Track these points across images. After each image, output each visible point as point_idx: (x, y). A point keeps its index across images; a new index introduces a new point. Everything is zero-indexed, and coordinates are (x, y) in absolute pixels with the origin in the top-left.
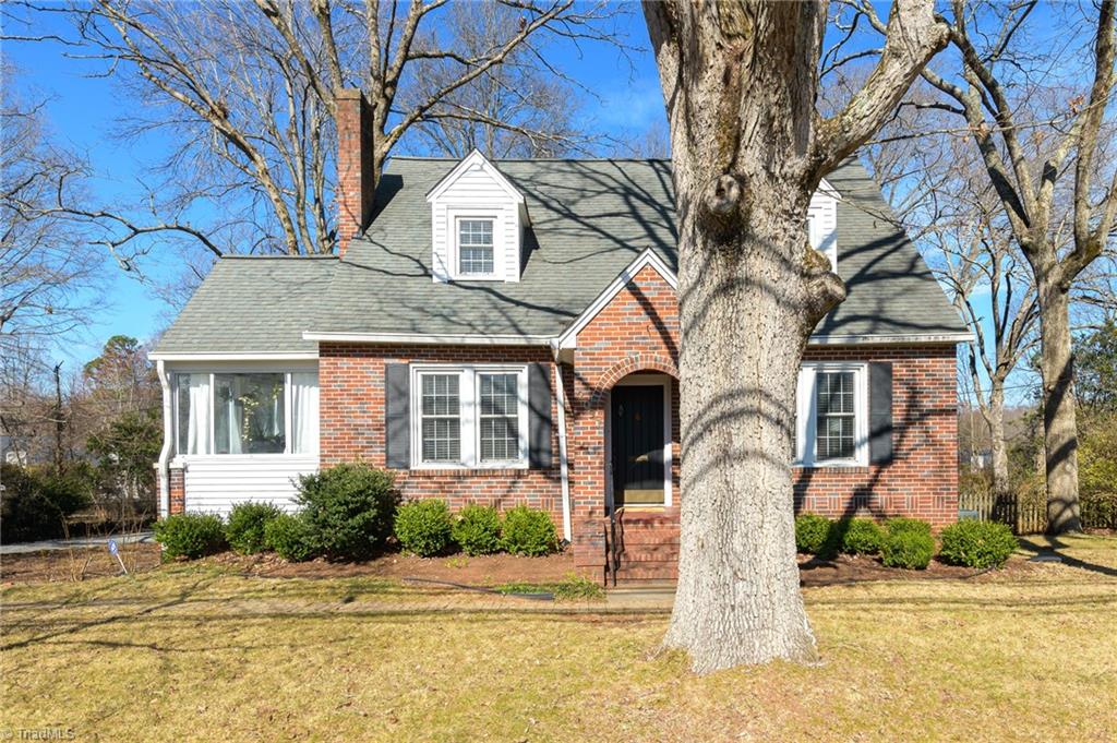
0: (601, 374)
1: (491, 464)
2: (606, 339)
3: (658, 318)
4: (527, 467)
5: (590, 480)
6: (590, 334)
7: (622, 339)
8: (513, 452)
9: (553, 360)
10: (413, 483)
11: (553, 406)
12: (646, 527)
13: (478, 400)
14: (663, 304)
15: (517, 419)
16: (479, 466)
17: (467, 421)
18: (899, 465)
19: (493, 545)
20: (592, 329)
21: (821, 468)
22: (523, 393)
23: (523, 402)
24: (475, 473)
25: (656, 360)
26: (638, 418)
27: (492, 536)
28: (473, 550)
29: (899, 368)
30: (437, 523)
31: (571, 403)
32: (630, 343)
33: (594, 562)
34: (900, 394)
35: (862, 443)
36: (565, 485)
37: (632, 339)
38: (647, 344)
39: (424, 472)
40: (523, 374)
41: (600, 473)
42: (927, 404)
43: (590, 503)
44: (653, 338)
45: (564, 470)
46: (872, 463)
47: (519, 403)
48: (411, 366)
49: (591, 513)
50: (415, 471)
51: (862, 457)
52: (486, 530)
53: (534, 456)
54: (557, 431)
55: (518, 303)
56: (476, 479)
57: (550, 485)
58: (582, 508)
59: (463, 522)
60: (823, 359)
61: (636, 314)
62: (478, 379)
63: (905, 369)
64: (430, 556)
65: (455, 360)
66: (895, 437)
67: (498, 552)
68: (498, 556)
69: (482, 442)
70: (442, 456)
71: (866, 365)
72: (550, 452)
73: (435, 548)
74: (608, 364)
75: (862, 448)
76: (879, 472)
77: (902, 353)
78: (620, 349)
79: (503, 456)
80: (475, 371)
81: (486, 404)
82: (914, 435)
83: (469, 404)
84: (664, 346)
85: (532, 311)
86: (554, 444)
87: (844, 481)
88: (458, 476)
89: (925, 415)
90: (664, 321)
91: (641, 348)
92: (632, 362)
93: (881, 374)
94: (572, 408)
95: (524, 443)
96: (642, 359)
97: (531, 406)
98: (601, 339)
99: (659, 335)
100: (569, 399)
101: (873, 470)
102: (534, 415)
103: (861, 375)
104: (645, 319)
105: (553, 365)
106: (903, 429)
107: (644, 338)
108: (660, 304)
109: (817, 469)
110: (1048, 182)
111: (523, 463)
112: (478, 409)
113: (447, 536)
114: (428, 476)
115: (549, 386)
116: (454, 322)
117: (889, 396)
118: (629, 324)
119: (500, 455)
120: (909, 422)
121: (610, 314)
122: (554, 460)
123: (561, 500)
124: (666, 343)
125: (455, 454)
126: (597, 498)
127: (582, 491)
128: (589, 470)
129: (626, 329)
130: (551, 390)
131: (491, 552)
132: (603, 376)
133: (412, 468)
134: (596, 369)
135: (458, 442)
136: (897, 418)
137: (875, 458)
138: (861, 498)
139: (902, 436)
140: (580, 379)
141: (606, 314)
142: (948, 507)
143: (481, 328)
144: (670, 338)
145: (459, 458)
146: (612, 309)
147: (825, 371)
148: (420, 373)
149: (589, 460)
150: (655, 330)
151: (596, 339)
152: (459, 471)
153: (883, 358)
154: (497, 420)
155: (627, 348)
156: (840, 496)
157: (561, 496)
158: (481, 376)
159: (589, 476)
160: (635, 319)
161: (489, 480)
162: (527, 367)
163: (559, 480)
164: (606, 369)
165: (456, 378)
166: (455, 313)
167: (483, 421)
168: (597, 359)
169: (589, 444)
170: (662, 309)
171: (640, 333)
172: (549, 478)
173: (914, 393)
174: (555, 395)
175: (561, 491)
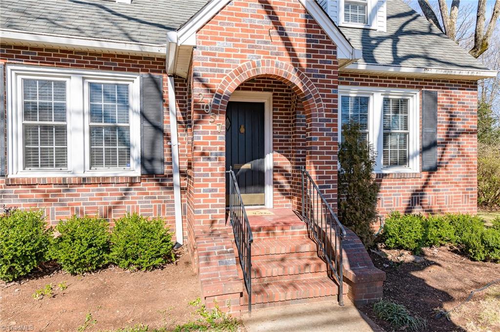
0: (223, 76)
1: (102, 172)
2: (228, 40)
3: (280, 24)
4: (139, 175)
5: (210, 187)
6: (211, 33)
7: (244, 41)
8: (125, 158)
9: (165, 72)
10: (11, 192)
11: (165, 116)
12: (268, 234)
13: (87, 108)
14: (285, 9)
15: (129, 127)
16: (88, 174)
17: (75, 129)
18: (441, 171)
19: (100, 261)
20: (212, 28)
21: (389, 174)
22: (135, 103)
23: (135, 112)
24: (84, 181)
25: (277, 65)
26: (242, 130)
27: (98, 251)
28: (75, 269)
29: (442, 97)
30: (24, 242)
31: (182, 114)
32: (253, 47)
33: (229, 290)
34: (442, 117)
35: (415, 155)
36: (177, 192)
37: (254, 42)
38: (268, 48)
39: (23, 179)
40: (135, 83)
41: (221, 180)
42: (459, 126)
43: (210, 211)
44: (275, 43)
45: (177, 178)
46: (423, 170)
47: (131, 113)
48: (9, 68)
49: (213, 222)
50: (12, 180)
51: (415, 166)
52: (90, 246)
53: (147, 164)
54: (169, 139)
55: (130, 19)
56: (84, 187)
57: (162, 192)
58: (202, 217)
59: (61, 239)
60: (390, 86)
61: (258, 17)
62: (86, 87)
63: (445, 97)
64: (19, 279)
65: (60, 65)
66: (439, 150)
67: (106, 267)
68: (106, 272)
69: (91, 150)
70: (47, 163)
71: (418, 93)
72: (162, 161)
73: (24, 271)
74: (229, 66)
75: (415, 158)
76: (429, 176)
77: (443, 85)
78: (242, 51)
79: (114, 163)
80: (84, 79)
81: (95, 113)
82: (451, 149)
83: (78, 113)
84: (285, 52)
85: (144, 26)
86: (167, 152)
87: (404, 184)
88: (64, 184)
89: (458, 134)
90: (285, 26)
91: (262, 53)
92: (254, 66)
93: (430, 101)
94: (184, 118)
95: (136, 153)
96: (263, 64)
97: (143, 115)
98: (222, 39)
99: (280, 41)
100: (181, 110)
101: (424, 175)
102: (146, 124)
103: (415, 101)
104: (267, 23)
105: (165, 76)
106: (444, 145)
107: (266, 43)
108: (281, 9)
109: (386, 175)
110: (456, 7)
111: (135, 170)
112: (87, 118)
113: (40, 256)
114: (30, 185)
115: (162, 97)
116: (59, 26)
117: (435, 118)
118: (251, 26)
119: (111, 162)
120: (448, 139)
121: (232, 14)
122: (166, 169)
123: (173, 206)
124: (288, 50)
125: (61, 161)
126: (217, 206)
127: (202, 199)
128: (210, 177)
129: (247, 31)
130: (164, 101)
131: (98, 268)
132: (223, 79)
133: (10, 176)
134: (216, 71)
135: (64, 150)
136: (440, 136)
137: (426, 166)
138: (417, 198)
139: (444, 149)
140: (200, 80)
141: (227, 13)
142: (472, 202)
143: (89, 33)
144: (291, 45)
145: (66, 166)
146: (234, 9)
147: (390, 97)
148: (19, 77)
149: (210, 166)
150: (277, 36)
151: (216, 39)
152: (64, 179)
153: (431, 88)
154: (106, 128)
155: (249, 51)
156: (401, 196)
157: (173, 201)
158: (91, 84)
159: (210, 184)
160: (257, 21)
161: (99, 187)
162: (138, 77)
163: (171, 187)
164: (227, 71)
165: (62, 85)
166: (62, 19)
167: (92, 129)
168: (217, 60)
169: (210, 149)
170: (284, 14)
171: (262, 37)
172: (161, 185)
173: (451, 116)
174: (167, 105)
175: (173, 197)
